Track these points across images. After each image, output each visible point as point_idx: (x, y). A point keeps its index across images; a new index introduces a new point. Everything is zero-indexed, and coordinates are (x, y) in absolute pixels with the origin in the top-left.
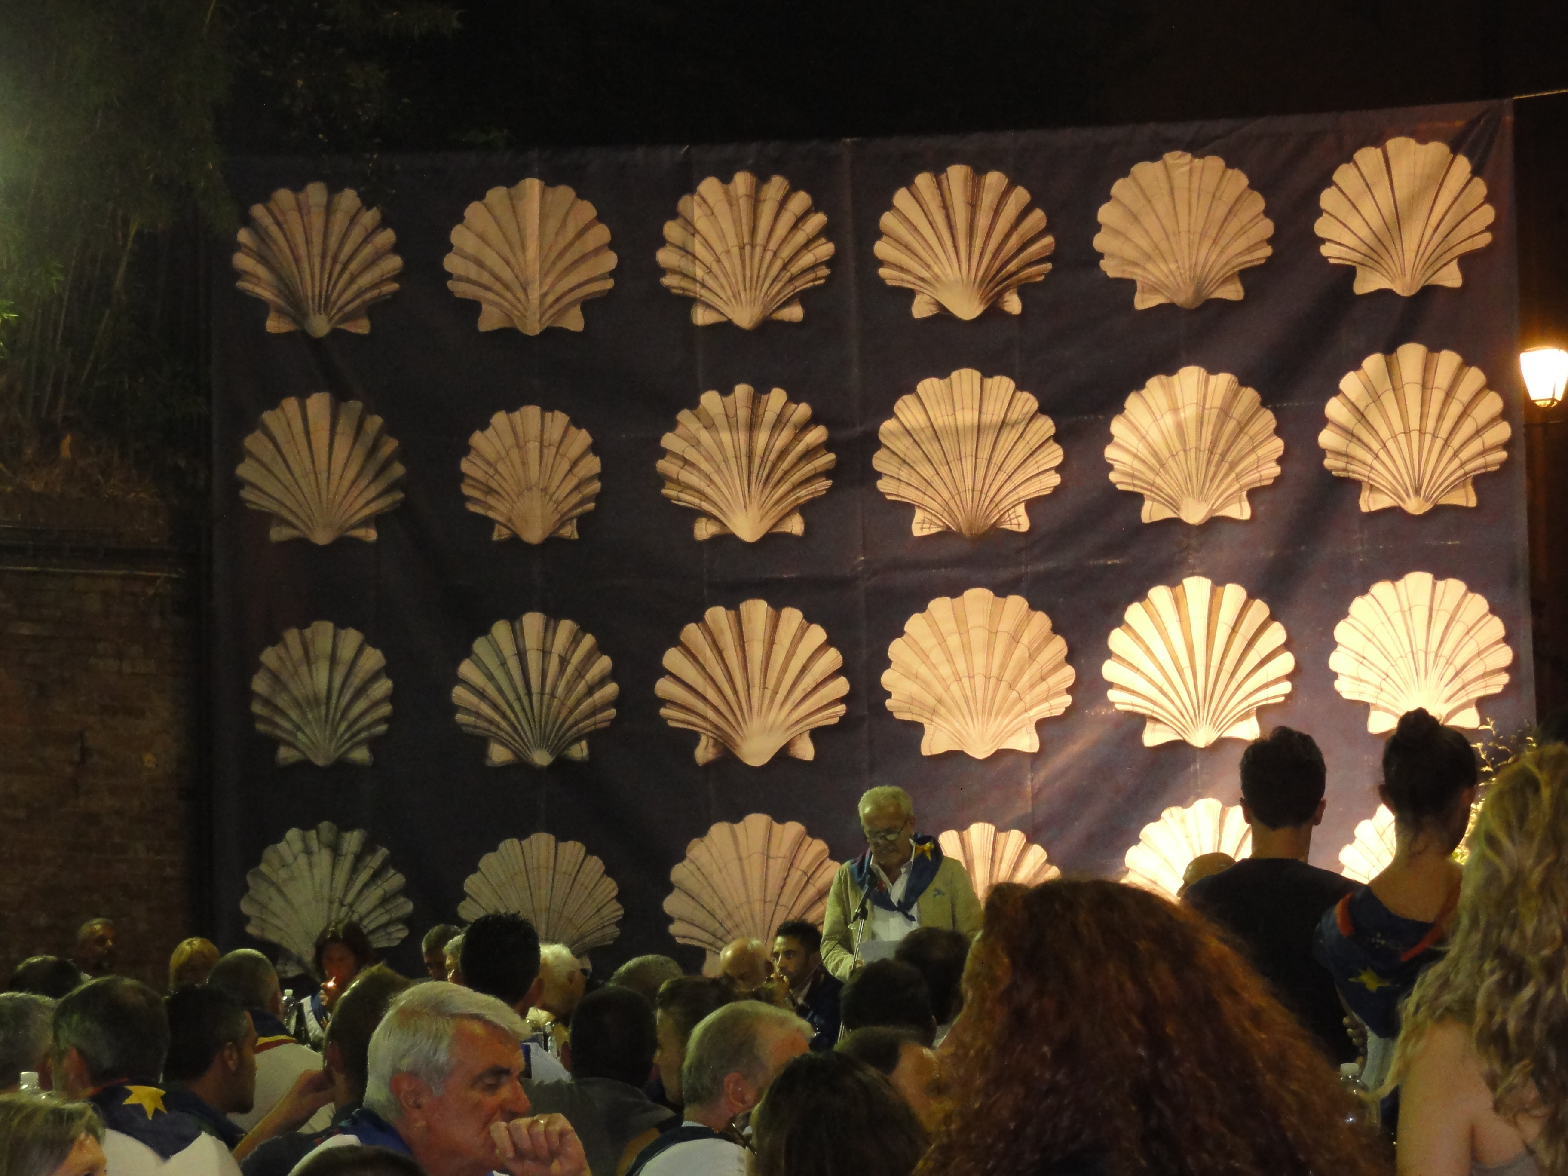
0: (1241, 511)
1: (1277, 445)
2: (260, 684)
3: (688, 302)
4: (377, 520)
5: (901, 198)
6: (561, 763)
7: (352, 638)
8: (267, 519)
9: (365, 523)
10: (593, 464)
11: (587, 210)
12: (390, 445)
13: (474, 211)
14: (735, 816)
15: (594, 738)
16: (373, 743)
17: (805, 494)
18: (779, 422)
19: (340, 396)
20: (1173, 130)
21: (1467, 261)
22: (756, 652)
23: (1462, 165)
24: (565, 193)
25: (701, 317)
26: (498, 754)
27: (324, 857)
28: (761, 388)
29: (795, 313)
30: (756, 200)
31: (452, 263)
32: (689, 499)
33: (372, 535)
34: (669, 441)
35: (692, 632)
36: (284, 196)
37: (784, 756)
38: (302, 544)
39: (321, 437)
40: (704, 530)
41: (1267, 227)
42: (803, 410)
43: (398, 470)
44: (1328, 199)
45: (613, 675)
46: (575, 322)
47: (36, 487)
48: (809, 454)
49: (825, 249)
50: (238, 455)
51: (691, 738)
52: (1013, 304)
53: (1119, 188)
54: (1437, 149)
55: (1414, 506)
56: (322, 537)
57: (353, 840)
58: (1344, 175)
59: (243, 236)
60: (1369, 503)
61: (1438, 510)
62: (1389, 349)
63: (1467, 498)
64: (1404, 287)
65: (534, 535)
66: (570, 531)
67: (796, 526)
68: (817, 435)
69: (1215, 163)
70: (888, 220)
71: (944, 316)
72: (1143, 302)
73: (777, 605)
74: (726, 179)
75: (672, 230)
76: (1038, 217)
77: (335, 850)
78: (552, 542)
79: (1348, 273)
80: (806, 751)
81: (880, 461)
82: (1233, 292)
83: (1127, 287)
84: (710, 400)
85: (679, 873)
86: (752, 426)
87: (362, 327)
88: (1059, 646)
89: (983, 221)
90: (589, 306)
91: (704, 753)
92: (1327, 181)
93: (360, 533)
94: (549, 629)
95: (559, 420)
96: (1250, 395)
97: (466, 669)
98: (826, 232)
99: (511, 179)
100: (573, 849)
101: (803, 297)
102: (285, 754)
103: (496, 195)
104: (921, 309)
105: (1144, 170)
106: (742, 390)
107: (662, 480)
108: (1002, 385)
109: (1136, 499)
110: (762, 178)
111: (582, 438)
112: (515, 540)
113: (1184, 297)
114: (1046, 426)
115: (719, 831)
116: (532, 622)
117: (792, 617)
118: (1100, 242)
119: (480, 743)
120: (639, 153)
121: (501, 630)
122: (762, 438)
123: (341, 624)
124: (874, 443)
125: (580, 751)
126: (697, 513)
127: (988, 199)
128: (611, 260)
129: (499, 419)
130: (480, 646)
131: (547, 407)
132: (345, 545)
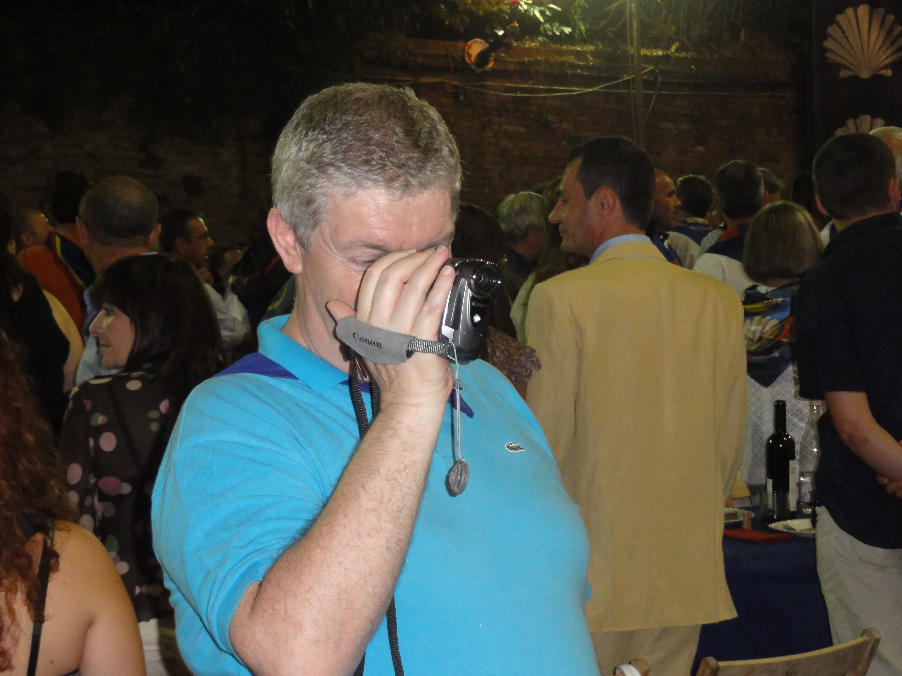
4: (892, 66)
8: (838, 67)
9: (886, 67)
19: (874, 6)
33: (889, 73)
38: (856, 78)
39: (865, 27)
47: (728, 55)
50: (825, 36)
56: (865, 75)
93: (884, 72)
123: (874, 116)
132: (876, 78)
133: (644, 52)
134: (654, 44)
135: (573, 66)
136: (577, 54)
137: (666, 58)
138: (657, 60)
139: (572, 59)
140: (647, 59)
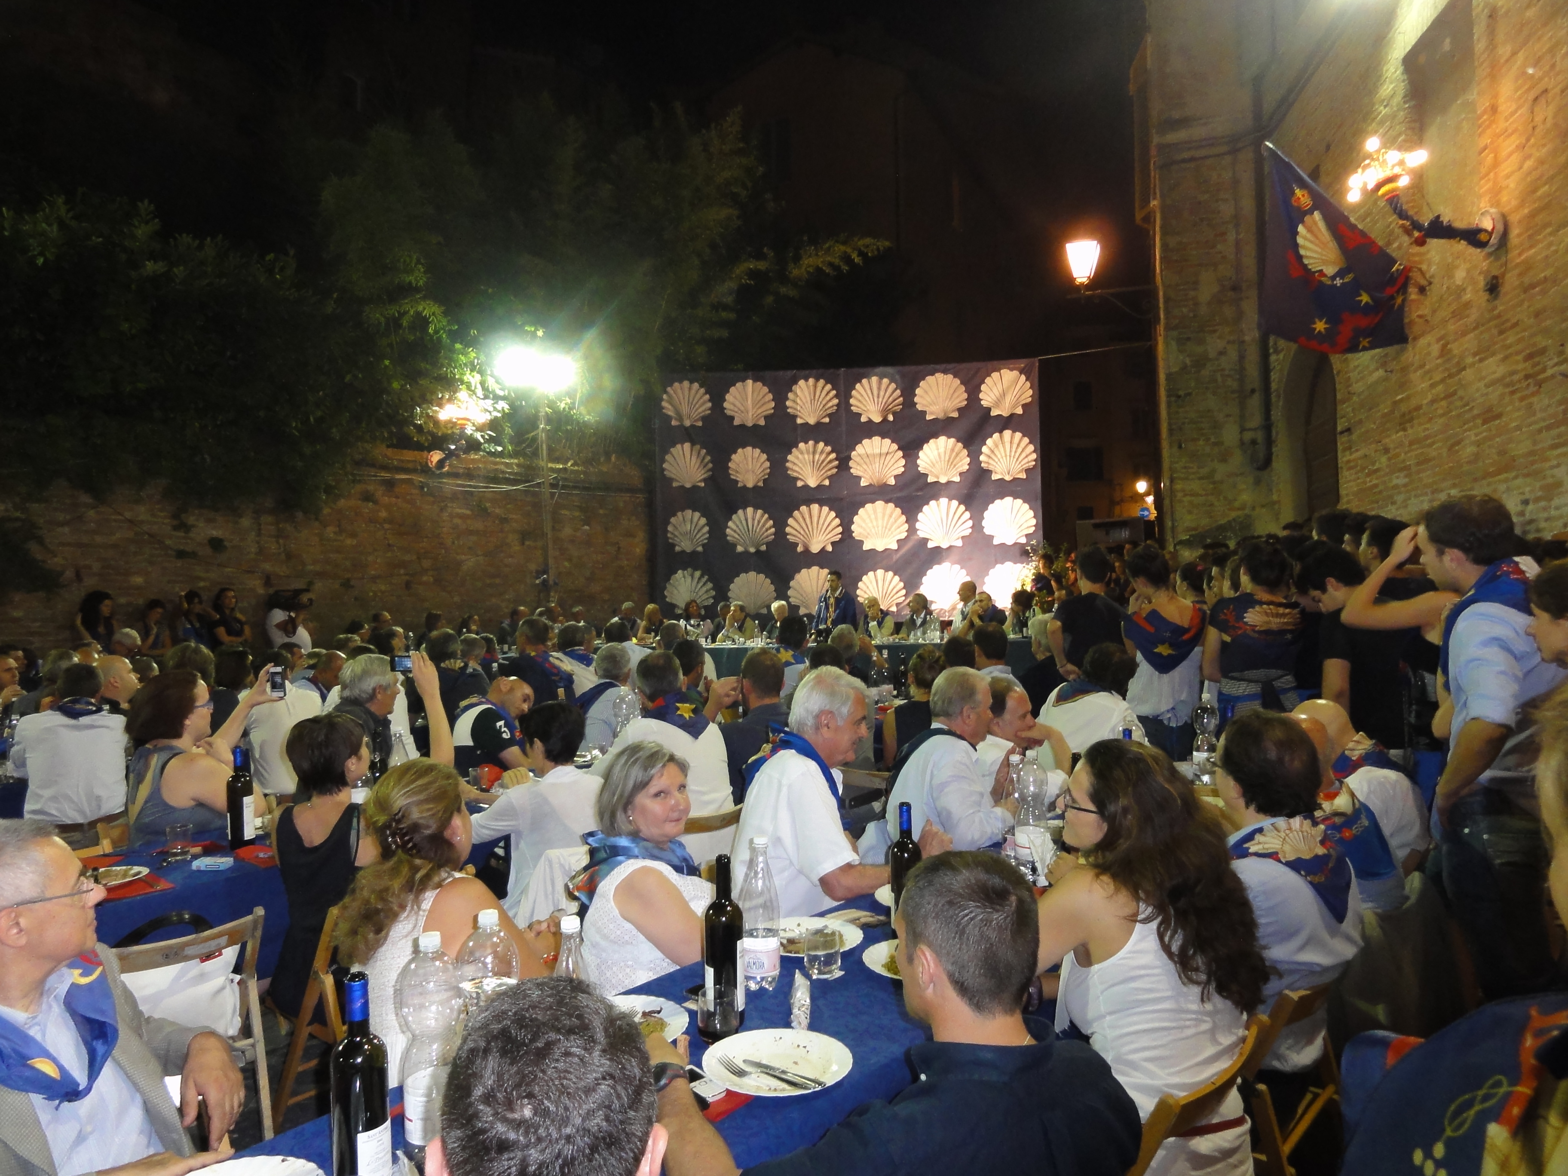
0: (957, 479)
1: (968, 460)
2: (670, 528)
3: (795, 417)
4: (704, 480)
5: (858, 386)
6: (758, 552)
7: (697, 515)
8: (671, 480)
9: (700, 481)
10: (768, 464)
11: (766, 389)
12: (708, 458)
13: (732, 389)
14: (809, 567)
15: (768, 544)
16: (703, 546)
17: (829, 473)
18: (822, 452)
19: (693, 444)
20: (938, 367)
21: (1024, 406)
22: (815, 519)
23: (1023, 377)
24: (759, 384)
25: (799, 421)
26: (740, 549)
27: (689, 579)
28: (817, 442)
29: (827, 420)
30: (815, 387)
31: (725, 405)
32: (795, 475)
33: (703, 485)
34: (789, 457)
35: (796, 513)
36: (676, 384)
37: (823, 550)
38: (682, 487)
39: (688, 456)
40: (800, 484)
41: (965, 396)
42: (829, 448)
43: (710, 465)
44: (983, 387)
45: (774, 526)
46: (762, 422)
47: (605, 469)
48: (831, 461)
49: (836, 401)
50: (663, 461)
51: (796, 545)
52: (891, 418)
53: (922, 383)
54: (1016, 373)
55: (1008, 478)
56: (688, 485)
57: (698, 574)
58: (988, 380)
59: (665, 396)
60: (994, 477)
61: (1015, 479)
62: (1001, 432)
63: (1023, 476)
64: (1005, 414)
65: (750, 485)
66: (761, 484)
67: (827, 483)
68: (833, 456)
69: (950, 376)
70: (854, 393)
71: (870, 421)
72: (929, 417)
73: (821, 506)
74: (806, 380)
75: (790, 395)
76: (898, 392)
77: (692, 576)
78: (755, 487)
79: (989, 410)
80: (829, 548)
81: (851, 464)
82: (955, 415)
83: (924, 413)
84: (802, 445)
85: (792, 583)
86: (814, 453)
87: (700, 424)
88: (904, 518)
89: (882, 393)
90: (766, 417)
91: (800, 549)
92: (983, 382)
93: (699, 484)
94: (755, 513)
95: (758, 451)
96: (960, 445)
97: (730, 524)
98: (836, 396)
99: (743, 380)
100: (762, 576)
101: (829, 415)
102: (677, 549)
103: (739, 385)
104: (863, 419)
105: (929, 379)
106: (811, 443)
107: (787, 469)
108: (887, 441)
109: (926, 475)
110: (817, 380)
111: (765, 456)
112: (745, 487)
113: (941, 416)
114: (900, 453)
115: (804, 571)
116: (750, 510)
117: (826, 509)
118: (916, 400)
119: (734, 546)
120: (781, 373)
121: (740, 512)
122: (817, 457)
123: (694, 511)
124: (849, 458)
125: (764, 548)
126: (797, 479)
127: (884, 386)
128: (773, 404)
129: (740, 450)
130: (734, 517)
131: (754, 447)
132: (695, 488)
133: (550, 465)
134: (557, 460)
135: (503, 472)
136: (507, 464)
137: (565, 470)
138: (559, 471)
139: (502, 467)
140: (553, 470)
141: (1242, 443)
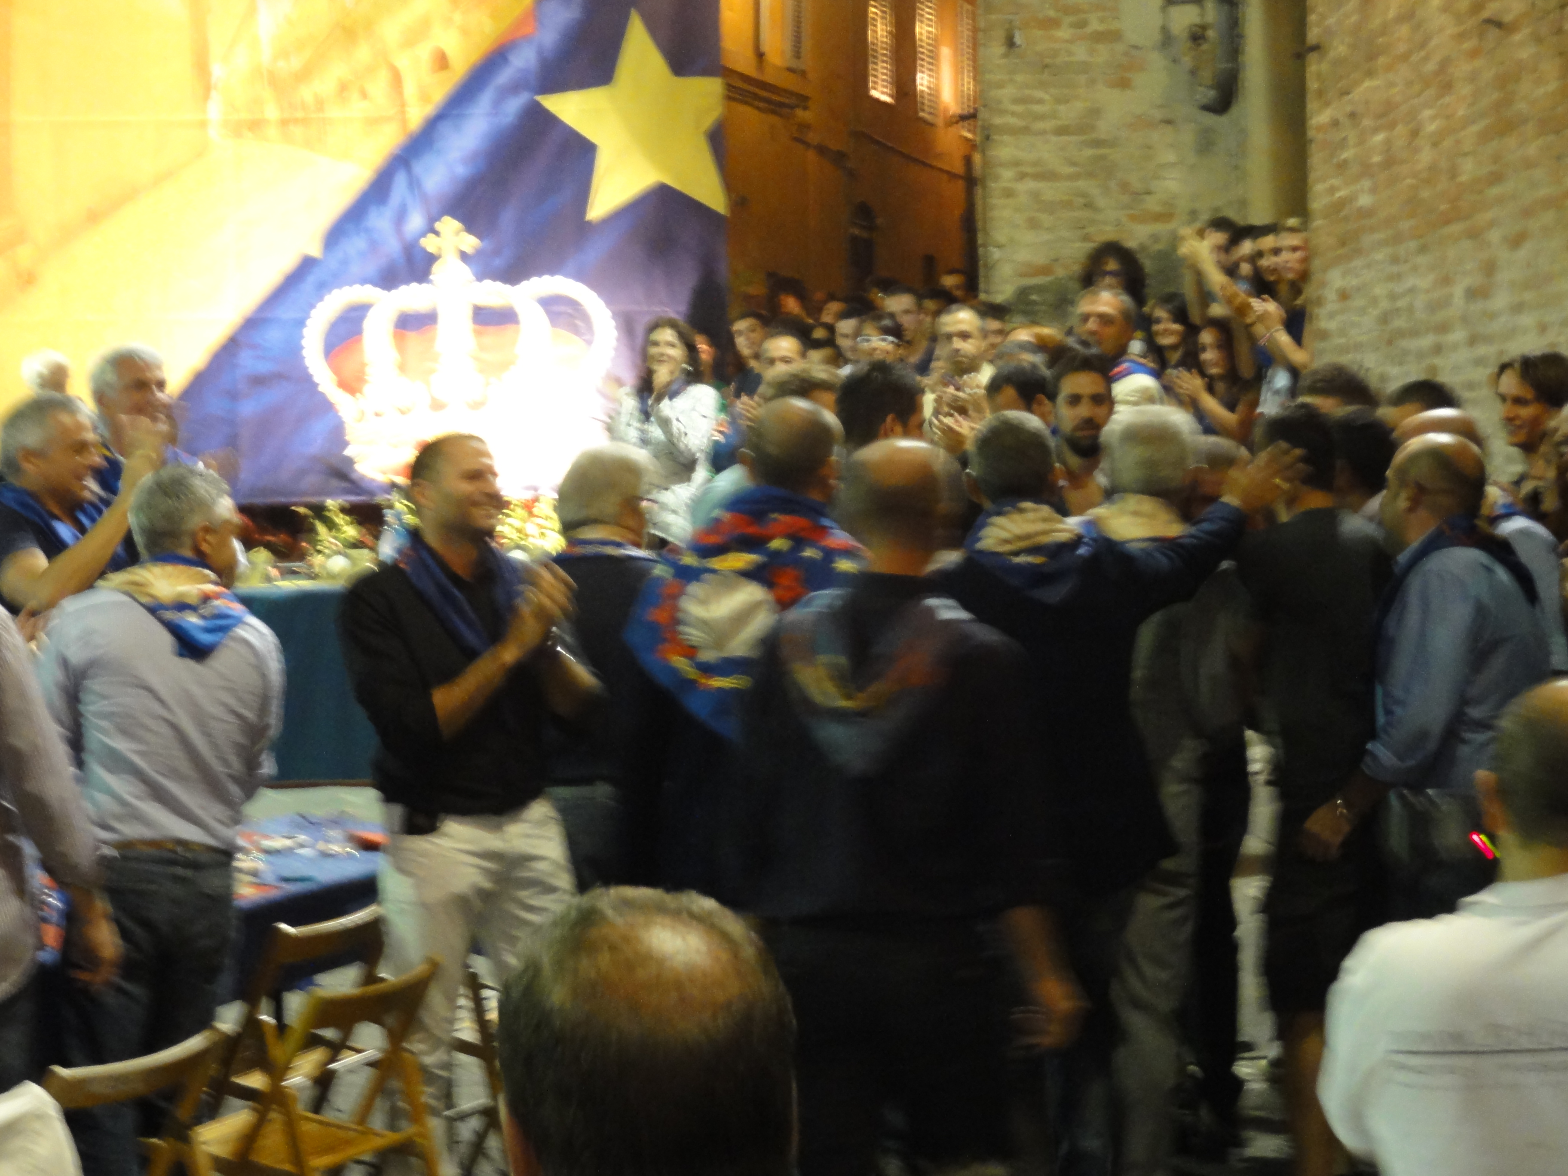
141: (1167, 39)
